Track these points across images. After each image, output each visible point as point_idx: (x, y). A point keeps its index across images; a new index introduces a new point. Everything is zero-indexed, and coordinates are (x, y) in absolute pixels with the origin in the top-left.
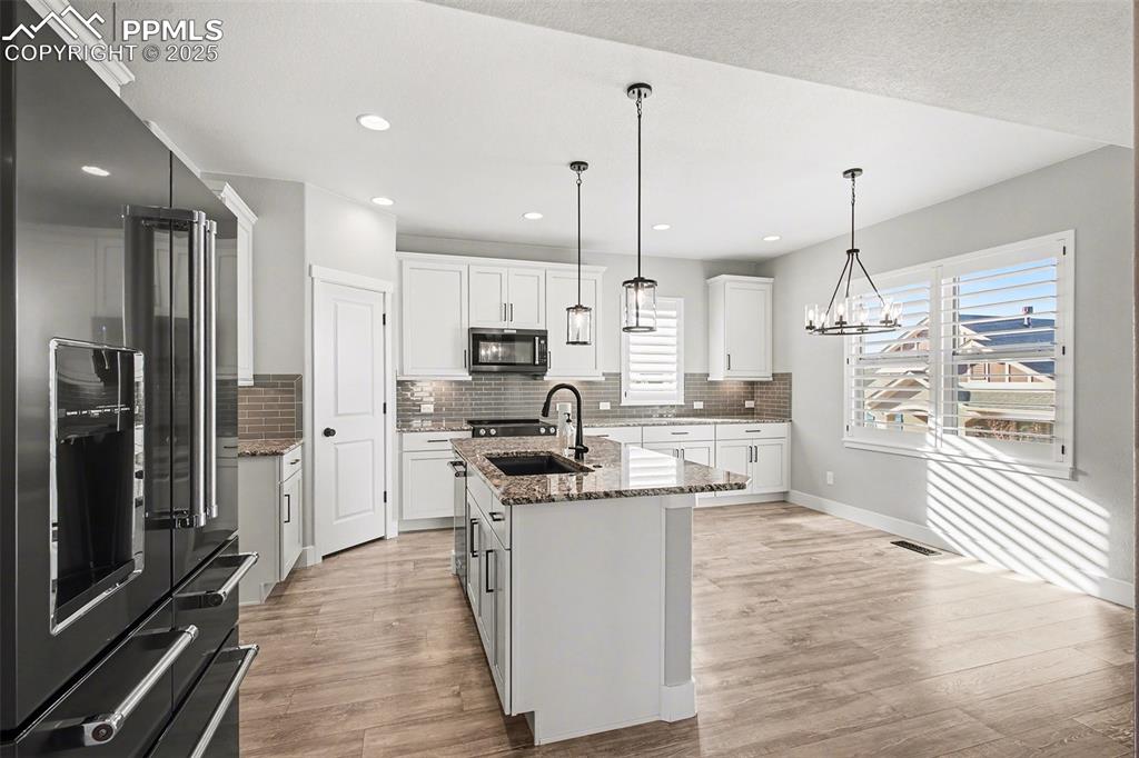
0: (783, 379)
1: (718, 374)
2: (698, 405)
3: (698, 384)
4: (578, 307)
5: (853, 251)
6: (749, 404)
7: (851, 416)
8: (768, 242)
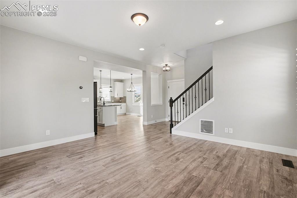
0: (125, 97)
1: (116, 96)
2: (113, 101)
3: (113, 98)
4: (101, 88)
5: (132, 83)
6: (120, 101)
7: (133, 102)
8: (123, 78)
